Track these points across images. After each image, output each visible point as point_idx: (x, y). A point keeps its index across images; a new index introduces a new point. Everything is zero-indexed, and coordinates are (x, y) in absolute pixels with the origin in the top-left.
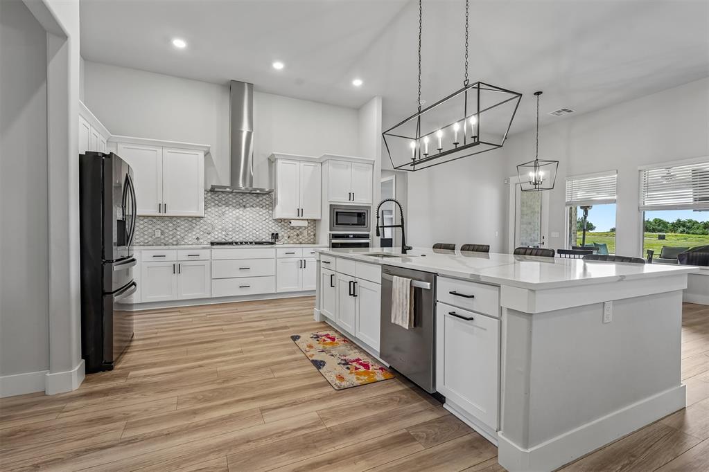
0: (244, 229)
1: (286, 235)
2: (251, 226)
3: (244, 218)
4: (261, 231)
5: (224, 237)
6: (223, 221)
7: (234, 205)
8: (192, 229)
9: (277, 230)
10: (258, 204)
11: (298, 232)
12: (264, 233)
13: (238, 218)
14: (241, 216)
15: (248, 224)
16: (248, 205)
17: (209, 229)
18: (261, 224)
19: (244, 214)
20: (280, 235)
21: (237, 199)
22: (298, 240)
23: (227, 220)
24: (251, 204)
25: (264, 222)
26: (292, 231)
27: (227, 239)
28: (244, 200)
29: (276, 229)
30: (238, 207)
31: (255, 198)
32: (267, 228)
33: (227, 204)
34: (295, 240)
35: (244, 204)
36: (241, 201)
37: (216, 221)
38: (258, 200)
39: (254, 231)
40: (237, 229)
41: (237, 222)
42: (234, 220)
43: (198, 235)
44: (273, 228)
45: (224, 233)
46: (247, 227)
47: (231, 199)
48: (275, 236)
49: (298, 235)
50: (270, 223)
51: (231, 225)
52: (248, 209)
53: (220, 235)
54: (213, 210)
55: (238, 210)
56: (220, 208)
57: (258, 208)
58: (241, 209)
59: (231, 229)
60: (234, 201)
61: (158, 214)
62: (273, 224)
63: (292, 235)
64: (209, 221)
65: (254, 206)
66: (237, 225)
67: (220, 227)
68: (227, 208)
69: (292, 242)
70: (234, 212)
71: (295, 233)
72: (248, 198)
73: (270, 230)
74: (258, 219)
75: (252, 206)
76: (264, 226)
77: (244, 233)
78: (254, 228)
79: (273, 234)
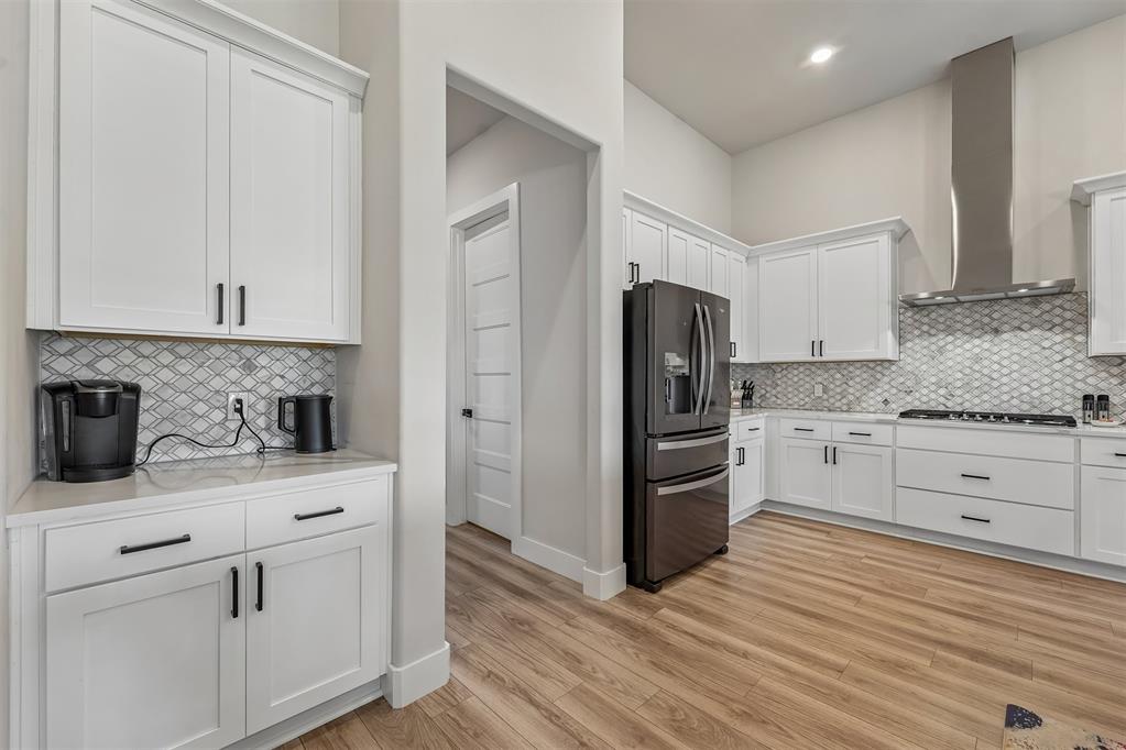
0: (995, 384)
2: (1015, 375)
3: (995, 358)
4: (1046, 390)
5: (942, 400)
6: (941, 367)
7: (968, 330)
8: (874, 383)
9: (1103, 385)
10: (1036, 321)
12: (1059, 394)
13: (978, 359)
14: (987, 354)
15: (1005, 371)
16: (1006, 327)
17: (908, 383)
18: (1047, 371)
19: (996, 349)
20: (1113, 400)
21: (977, 316)
23: (950, 363)
24: (1016, 323)
25: (1057, 366)
27: (949, 404)
28: (995, 316)
29: (1097, 383)
30: (977, 333)
31: (1027, 308)
32: (1069, 380)
33: (950, 330)
35: (995, 324)
36: (986, 320)
37: (924, 367)
38: (1037, 312)
39: (1025, 389)
40: (976, 384)
41: (977, 367)
42: (967, 363)
43: (886, 395)
44: (1090, 380)
45: (942, 391)
46: (1005, 380)
47: (959, 318)
48: (1096, 402)
50: (1079, 366)
51: (959, 375)
52: (1005, 336)
53: (933, 396)
54: (918, 346)
55: (977, 342)
56: (934, 339)
57: (1036, 332)
58: (987, 337)
59: (959, 384)
60: (968, 321)
61: (810, 359)
62: (1091, 371)
64: (909, 368)
65: (1025, 326)
66: (977, 375)
67: (933, 380)
68: (950, 338)
70: (968, 346)
72: (1006, 310)
73: (1079, 385)
74: (1037, 357)
75: (1020, 329)
76: (1057, 376)
77: (995, 393)
78: (1026, 380)
79: (1086, 398)
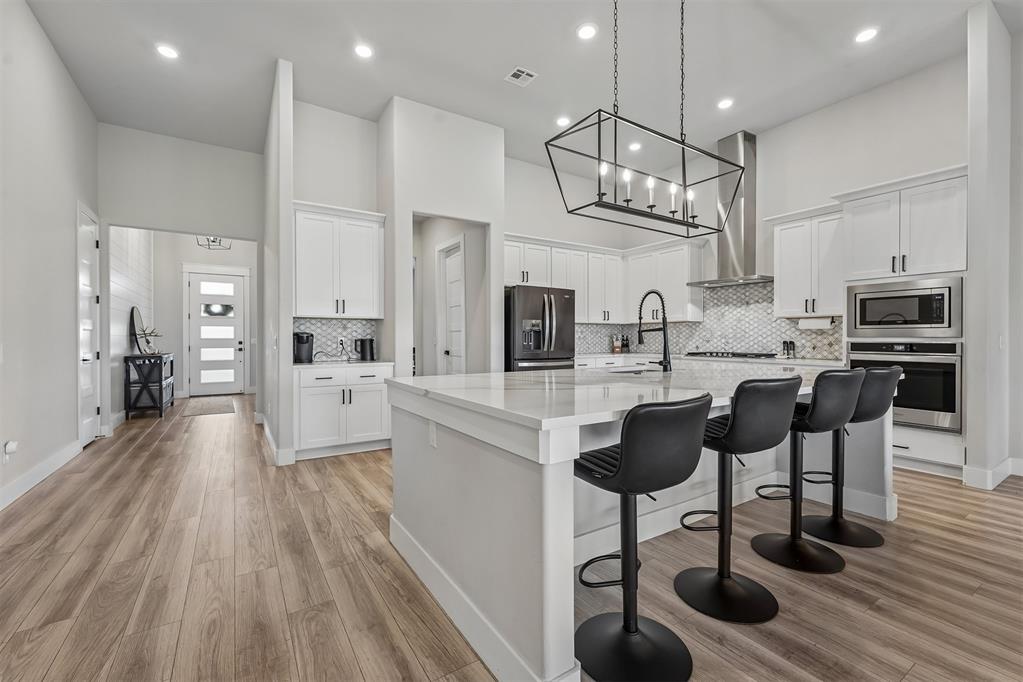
0: (747, 335)
1: (808, 344)
2: (756, 330)
3: (747, 320)
4: (769, 338)
5: (723, 346)
6: (723, 326)
7: (735, 302)
8: (691, 336)
9: (793, 335)
10: (765, 298)
11: (831, 339)
12: (774, 341)
13: (739, 321)
14: (743, 317)
15: (751, 328)
16: (752, 301)
17: (708, 336)
18: (769, 327)
19: (747, 314)
20: (797, 344)
21: (739, 294)
22: (831, 353)
23: (727, 323)
24: (756, 299)
25: (774, 325)
26: (819, 338)
27: (727, 348)
28: (747, 294)
29: (790, 335)
30: (739, 304)
31: (762, 290)
32: (779, 333)
33: (727, 303)
34: (825, 354)
35: (747, 299)
36: (743, 296)
37: (715, 326)
38: (765, 292)
39: (760, 338)
40: (739, 335)
41: (739, 325)
42: (735, 323)
43: (697, 343)
44: (788, 333)
45: (723, 341)
46: (751, 333)
47: (731, 295)
48: (789, 346)
49: (830, 345)
50: (783, 324)
51: (731, 330)
52: (752, 306)
53: (719, 343)
54: (712, 312)
55: (739, 310)
56: (719, 308)
57: (765, 304)
58: (743, 307)
59: (731, 336)
60: (735, 297)
61: (653, 321)
62: (788, 327)
63: (819, 344)
64: (708, 326)
65: (761, 301)
66: (739, 330)
67: (719, 333)
68: (727, 308)
69: (819, 356)
70: (735, 312)
71: (826, 342)
72: (752, 291)
73: (783, 336)
74: (765, 319)
75: (758, 302)
76: (774, 330)
77: (747, 341)
78: (760, 333)
79: (785, 342)
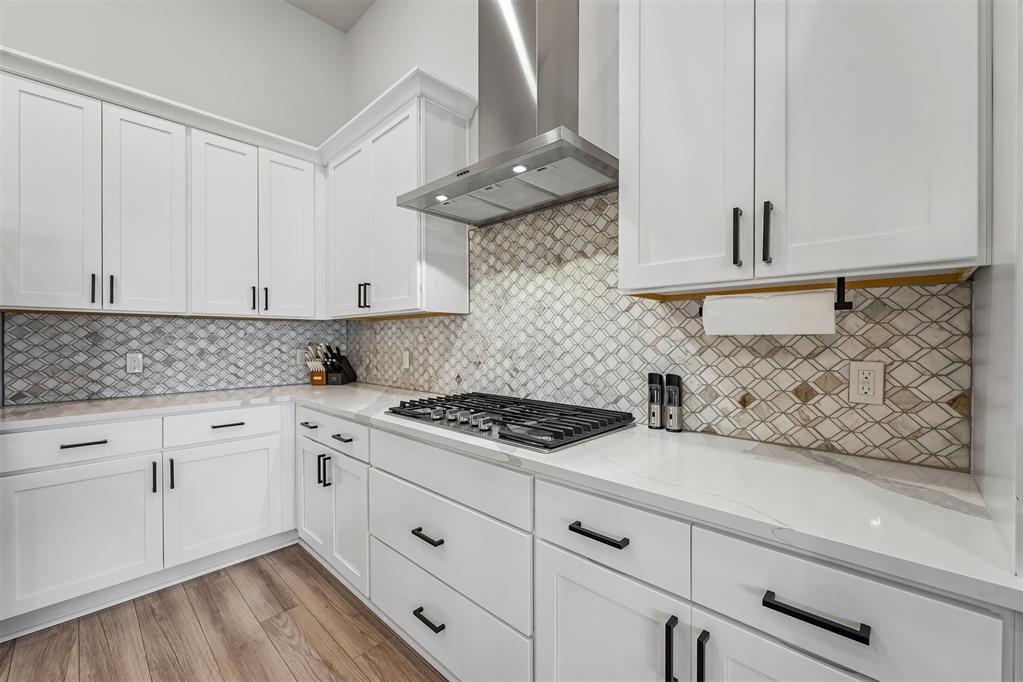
0: (558, 352)
1: (726, 387)
2: (578, 337)
3: (558, 306)
4: (612, 362)
5: (507, 377)
6: (506, 324)
7: (531, 259)
8: (449, 349)
9: (677, 355)
10: (600, 239)
11: (806, 371)
12: (624, 371)
13: (540, 310)
14: (549, 300)
15: (568, 329)
16: (569, 253)
17: (478, 350)
18: (612, 328)
19: (558, 292)
20: (691, 384)
21: (539, 236)
22: (805, 424)
23: (514, 317)
24: (579, 245)
25: (624, 320)
26: (763, 367)
27: (514, 386)
28: (559, 233)
29: (670, 352)
30: (540, 265)
31: (590, 217)
32: (637, 346)
33: (514, 263)
34: (784, 424)
35: (558, 248)
36: (549, 241)
37: (491, 324)
38: (599, 222)
39: (589, 361)
40: (539, 352)
41: (539, 324)
42: (531, 317)
43: (459, 368)
44: (663, 346)
45: (507, 363)
46: (568, 344)
47: (522, 240)
48: (666, 389)
49: (804, 393)
50: (649, 320)
51: (523, 337)
52: (568, 268)
53: (499, 370)
55: (540, 279)
56: (499, 278)
58: (550, 272)
59: (523, 351)
60: (531, 245)
62: (663, 328)
63: (763, 390)
64: (478, 325)
65: (590, 249)
66: (540, 337)
67: (499, 344)
68: (514, 275)
69: (763, 432)
70: (531, 288)
71: (786, 381)
72: (569, 223)
73: (649, 354)
74: (601, 304)
75: (583, 254)
76: (623, 337)
77: (558, 367)
78: (589, 345)
79: (653, 378)
